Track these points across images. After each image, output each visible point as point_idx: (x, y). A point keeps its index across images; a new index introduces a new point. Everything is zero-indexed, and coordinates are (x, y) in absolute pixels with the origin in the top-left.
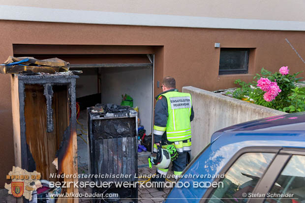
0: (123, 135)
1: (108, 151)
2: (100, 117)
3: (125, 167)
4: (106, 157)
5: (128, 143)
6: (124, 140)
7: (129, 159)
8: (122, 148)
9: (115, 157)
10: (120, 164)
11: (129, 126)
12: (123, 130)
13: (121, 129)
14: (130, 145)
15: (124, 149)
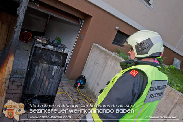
0: (55, 63)
1: (41, 72)
2: (43, 46)
3: (50, 85)
4: (38, 76)
5: (57, 70)
6: (55, 67)
7: (54, 81)
8: (52, 72)
9: (45, 78)
10: (47, 83)
11: (61, 59)
12: (56, 60)
13: (55, 59)
14: (58, 72)
15: (53, 74)
